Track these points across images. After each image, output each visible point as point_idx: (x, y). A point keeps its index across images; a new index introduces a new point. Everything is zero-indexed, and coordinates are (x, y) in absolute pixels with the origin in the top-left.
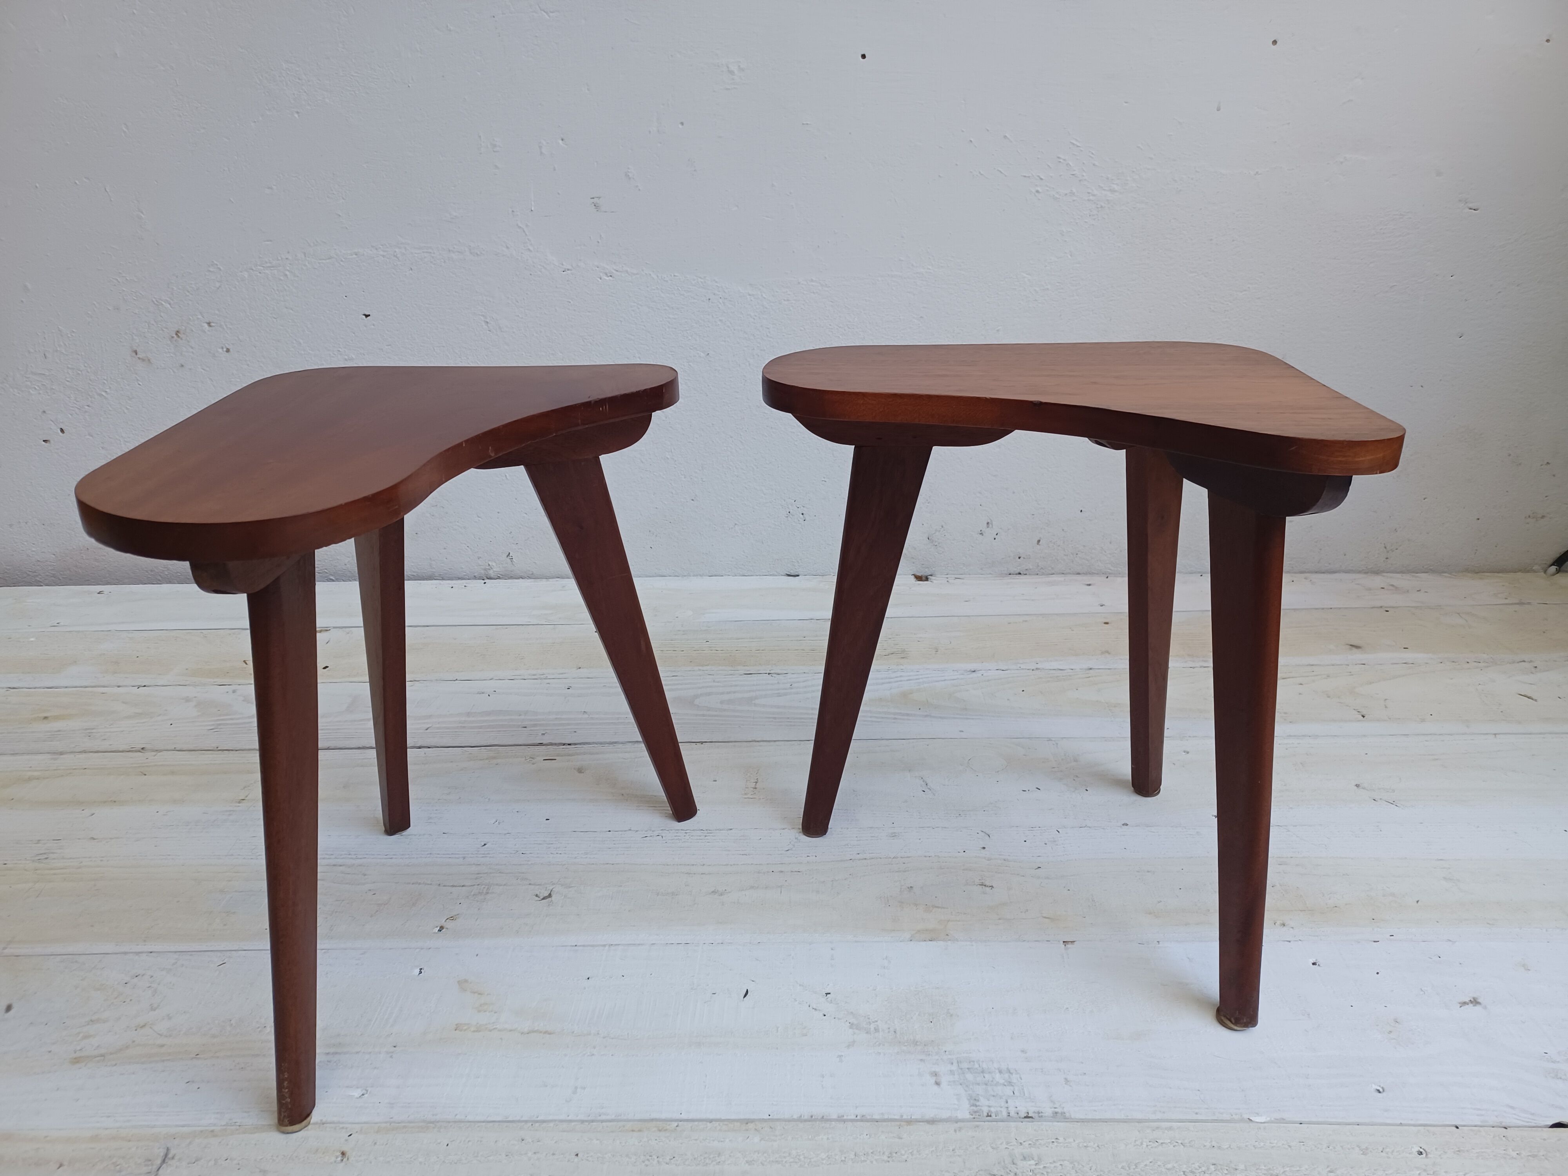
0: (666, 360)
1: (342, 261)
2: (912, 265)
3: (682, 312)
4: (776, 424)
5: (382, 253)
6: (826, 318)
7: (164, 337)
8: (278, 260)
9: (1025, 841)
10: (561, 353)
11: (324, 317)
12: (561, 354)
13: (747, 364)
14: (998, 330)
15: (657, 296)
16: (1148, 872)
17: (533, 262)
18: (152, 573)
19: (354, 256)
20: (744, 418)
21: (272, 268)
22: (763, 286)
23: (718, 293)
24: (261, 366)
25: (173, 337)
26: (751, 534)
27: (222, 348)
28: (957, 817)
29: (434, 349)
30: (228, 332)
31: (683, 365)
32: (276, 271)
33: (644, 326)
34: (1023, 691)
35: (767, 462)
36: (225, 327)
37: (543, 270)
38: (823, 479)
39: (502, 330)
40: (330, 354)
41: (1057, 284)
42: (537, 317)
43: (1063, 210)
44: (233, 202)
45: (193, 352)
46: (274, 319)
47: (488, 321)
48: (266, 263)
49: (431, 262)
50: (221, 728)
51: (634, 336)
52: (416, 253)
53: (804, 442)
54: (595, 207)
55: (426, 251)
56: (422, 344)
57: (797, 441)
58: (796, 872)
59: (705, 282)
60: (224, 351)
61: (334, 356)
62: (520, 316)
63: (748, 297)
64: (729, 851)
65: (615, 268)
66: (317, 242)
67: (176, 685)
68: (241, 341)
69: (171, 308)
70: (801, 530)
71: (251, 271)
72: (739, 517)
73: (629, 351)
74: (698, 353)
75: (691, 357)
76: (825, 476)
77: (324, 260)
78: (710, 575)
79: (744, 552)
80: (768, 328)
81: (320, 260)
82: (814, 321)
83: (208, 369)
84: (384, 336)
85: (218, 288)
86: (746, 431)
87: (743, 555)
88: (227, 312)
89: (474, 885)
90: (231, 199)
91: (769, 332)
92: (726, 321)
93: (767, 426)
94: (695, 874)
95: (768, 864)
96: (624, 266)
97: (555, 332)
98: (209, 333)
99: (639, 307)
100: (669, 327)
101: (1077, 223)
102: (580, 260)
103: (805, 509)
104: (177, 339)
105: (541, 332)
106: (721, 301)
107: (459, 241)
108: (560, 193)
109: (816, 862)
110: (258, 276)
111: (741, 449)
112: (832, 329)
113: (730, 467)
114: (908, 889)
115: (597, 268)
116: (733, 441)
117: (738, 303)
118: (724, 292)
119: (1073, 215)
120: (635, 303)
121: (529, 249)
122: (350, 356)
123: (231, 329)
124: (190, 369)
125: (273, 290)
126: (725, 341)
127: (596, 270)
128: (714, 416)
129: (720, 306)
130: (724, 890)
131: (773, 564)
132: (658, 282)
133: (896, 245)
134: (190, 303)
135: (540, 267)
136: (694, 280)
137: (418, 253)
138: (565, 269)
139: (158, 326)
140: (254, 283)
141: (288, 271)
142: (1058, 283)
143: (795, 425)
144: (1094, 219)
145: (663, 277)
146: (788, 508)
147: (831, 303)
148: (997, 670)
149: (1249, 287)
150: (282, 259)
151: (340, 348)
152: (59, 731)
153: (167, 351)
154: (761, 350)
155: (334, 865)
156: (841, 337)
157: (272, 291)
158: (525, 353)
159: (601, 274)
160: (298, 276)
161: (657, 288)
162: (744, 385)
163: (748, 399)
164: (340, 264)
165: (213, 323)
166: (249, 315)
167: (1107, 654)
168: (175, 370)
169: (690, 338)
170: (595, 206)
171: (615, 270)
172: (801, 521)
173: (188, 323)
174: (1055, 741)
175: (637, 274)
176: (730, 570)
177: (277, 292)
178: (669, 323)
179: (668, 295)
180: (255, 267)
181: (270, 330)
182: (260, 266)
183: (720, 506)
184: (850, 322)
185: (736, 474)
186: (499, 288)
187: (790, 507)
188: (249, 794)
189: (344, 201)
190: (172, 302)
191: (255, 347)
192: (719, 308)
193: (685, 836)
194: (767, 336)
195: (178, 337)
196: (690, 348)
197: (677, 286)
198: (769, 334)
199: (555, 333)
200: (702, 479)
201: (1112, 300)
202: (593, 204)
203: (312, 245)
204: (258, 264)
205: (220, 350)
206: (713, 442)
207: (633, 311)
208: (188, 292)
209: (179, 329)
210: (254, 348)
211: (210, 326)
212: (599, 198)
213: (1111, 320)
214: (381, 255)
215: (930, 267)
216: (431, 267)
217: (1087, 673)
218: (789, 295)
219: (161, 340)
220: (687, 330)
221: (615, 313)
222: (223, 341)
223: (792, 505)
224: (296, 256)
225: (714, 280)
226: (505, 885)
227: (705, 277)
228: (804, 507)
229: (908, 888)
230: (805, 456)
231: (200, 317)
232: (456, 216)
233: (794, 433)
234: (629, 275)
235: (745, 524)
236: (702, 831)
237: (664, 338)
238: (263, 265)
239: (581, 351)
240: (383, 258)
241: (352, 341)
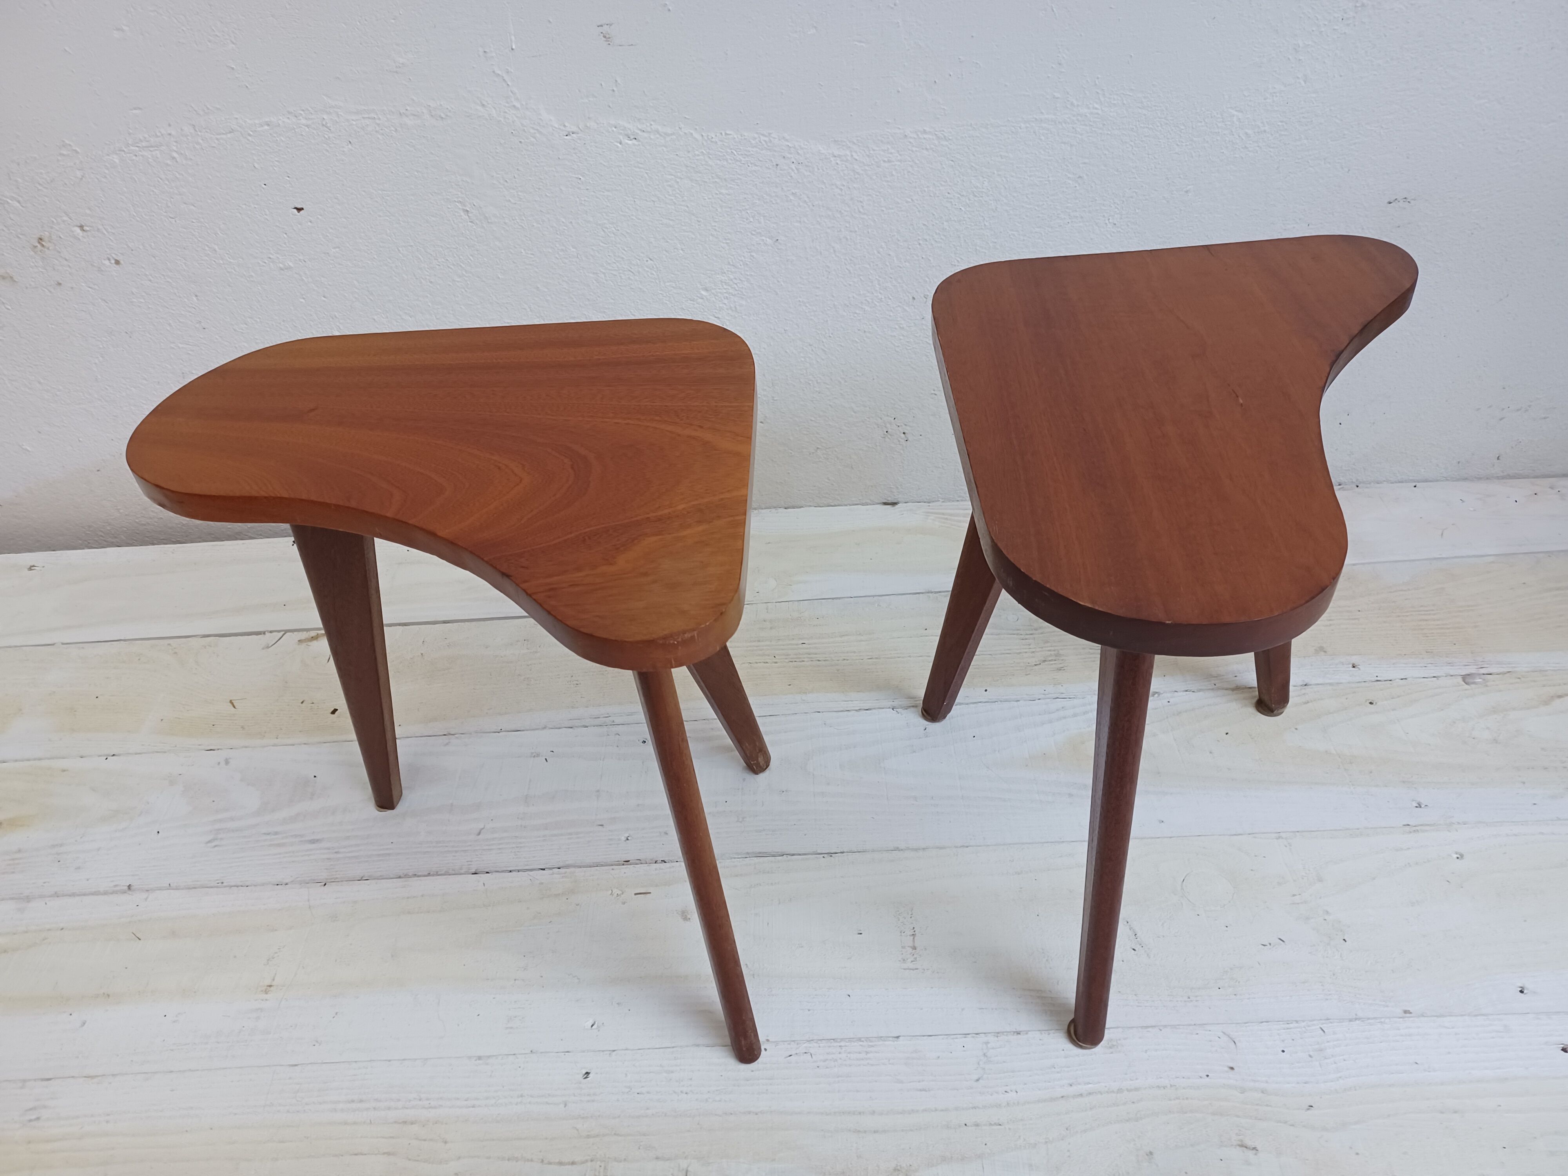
0: (720, 251)
1: (250, 135)
2: (1072, 104)
3: (738, 185)
4: (870, 327)
5: (304, 121)
6: (943, 183)
7: (24, 247)
8: (157, 136)
9: (1283, 1051)
10: (574, 247)
11: (240, 213)
12: (574, 250)
13: (832, 251)
14: (1187, 192)
15: (702, 165)
16: (1455, 1112)
17: (522, 124)
18: (91, 529)
19: (266, 127)
20: (827, 321)
21: (151, 149)
22: (854, 143)
23: (789, 156)
24: (168, 282)
25: (36, 247)
26: (838, 458)
27: (109, 259)
28: (1185, 1001)
29: (399, 250)
30: (112, 238)
31: (744, 256)
32: (157, 152)
33: (688, 207)
34: (1227, 734)
35: (858, 374)
36: (106, 233)
37: (538, 135)
38: (933, 392)
39: (489, 221)
40: (259, 263)
41: (1280, 124)
42: (536, 201)
43: (1303, 13)
44: (70, 53)
45: (69, 266)
46: (170, 219)
47: (468, 209)
48: (141, 141)
49: (377, 132)
50: (221, 839)
51: (672, 220)
52: (353, 120)
53: (908, 348)
54: (605, 39)
55: (367, 116)
56: (381, 244)
57: (898, 346)
58: (995, 1124)
59: (770, 141)
60: (111, 263)
61: (264, 264)
62: (512, 201)
63: (832, 159)
64: (902, 1082)
65: (640, 128)
66: (208, 109)
67: (153, 752)
68: (132, 250)
69: (21, 207)
70: (902, 452)
71: (123, 153)
72: (822, 440)
73: (667, 242)
74: (763, 240)
75: (754, 245)
76: (936, 389)
77: (223, 134)
78: (786, 506)
79: (829, 480)
80: (861, 202)
81: (218, 134)
82: (926, 189)
83: (96, 287)
84: (327, 236)
85: (82, 179)
86: (830, 337)
87: (828, 483)
88: (102, 212)
89: (587, 1161)
90: (67, 49)
91: (863, 207)
92: (801, 195)
93: (859, 330)
94: (865, 1132)
95: (956, 1109)
96: (652, 123)
97: (564, 220)
98: (85, 240)
99: (678, 180)
100: (721, 207)
101: (1321, 32)
102: (589, 118)
103: (908, 428)
104: (43, 248)
105: (543, 221)
106: (793, 166)
107: (413, 100)
108: (551, 20)
109: (1018, 1103)
110: (133, 160)
111: (823, 360)
112: (951, 198)
113: (810, 382)
114: (1146, 1157)
115: (614, 129)
116: (812, 350)
117: (818, 169)
118: (798, 154)
119: (1317, 20)
120: (672, 175)
121: (514, 106)
122: (287, 265)
123: (114, 233)
124: (72, 288)
125: (160, 180)
126: (800, 222)
127: (613, 131)
128: (786, 319)
129: (793, 174)
130: (908, 1165)
131: (866, 492)
132: (703, 144)
133: (1050, 75)
134: (47, 200)
135: (532, 131)
136: (755, 139)
137: (357, 120)
138: (569, 132)
139: (11, 232)
140: (130, 170)
141: (175, 151)
142: (1281, 122)
143: (897, 327)
144: (1348, 25)
145: (710, 137)
146: (886, 427)
147: (951, 162)
148: (1186, 691)
149: (1560, 116)
150: (162, 135)
151: (271, 254)
152: (20, 851)
153: (32, 264)
154: (851, 231)
155: (405, 1122)
156: (963, 209)
157: (158, 181)
158: (525, 250)
159: (621, 137)
160: (191, 159)
161: (702, 152)
162: (828, 278)
163: (833, 296)
164: (248, 140)
165: (87, 226)
166: (135, 214)
167: (1323, 653)
168: (52, 290)
169: (752, 220)
170: (605, 37)
171: (640, 130)
172: (903, 441)
173: (52, 228)
174: (1286, 838)
175: (672, 134)
176: (811, 500)
177: (167, 182)
178: (721, 200)
179: (718, 162)
180: (125, 148)
181: (169, 234)
182: (132, 145)
183: (797, 428)
184: (976, 187)
185: (818, 390)
186: (477, 163)
187: (888, 425)
188: (276, 974)
189: (234, 46)
190: (20, 199)
191: (154, 257)
192: (791, 176)
193: (840, 1053)
194: (860, 212)
195: (43, 246)
196: (752, 234)
197: (731, 149)
198: (861, 210)
199: (563, 222)
200: (773, 397)
201: (1355, 144)
202: (602, 35)
203: (201, 113)
204: (130, 143)
205: (107, 262)
206: (786, 352)
207: (670, 186)
208: (40, 184)
209: (41, 235)
210: (153, 259)
211: (84, 230)
212: (611, 25)
213: (1349, 170)
214: (303, 125)
215: (1096, 106)
216: (378, 138)
217: (1304, 694)
218: (891, 153)
219: (20, 251)
220: (747, 209)
221: (644, 191)
222: (107, 250)
223: (891, 423)
224: (182, 130)
225: (784, 138)
226: (625, 1160)
227: (770, 134)
228: (906, 425)
229: (1147, 1155)
230: (909, 365)
231: (65, 218)
232: (403, 64)
233: (895, 336)
234: (661, 135)
235: (830, 448)
236: (861, 1043)
237: (715, 222)
238: (138, 145)
239: (602, 244)
240: (307, 130)
241: (285, 243)
